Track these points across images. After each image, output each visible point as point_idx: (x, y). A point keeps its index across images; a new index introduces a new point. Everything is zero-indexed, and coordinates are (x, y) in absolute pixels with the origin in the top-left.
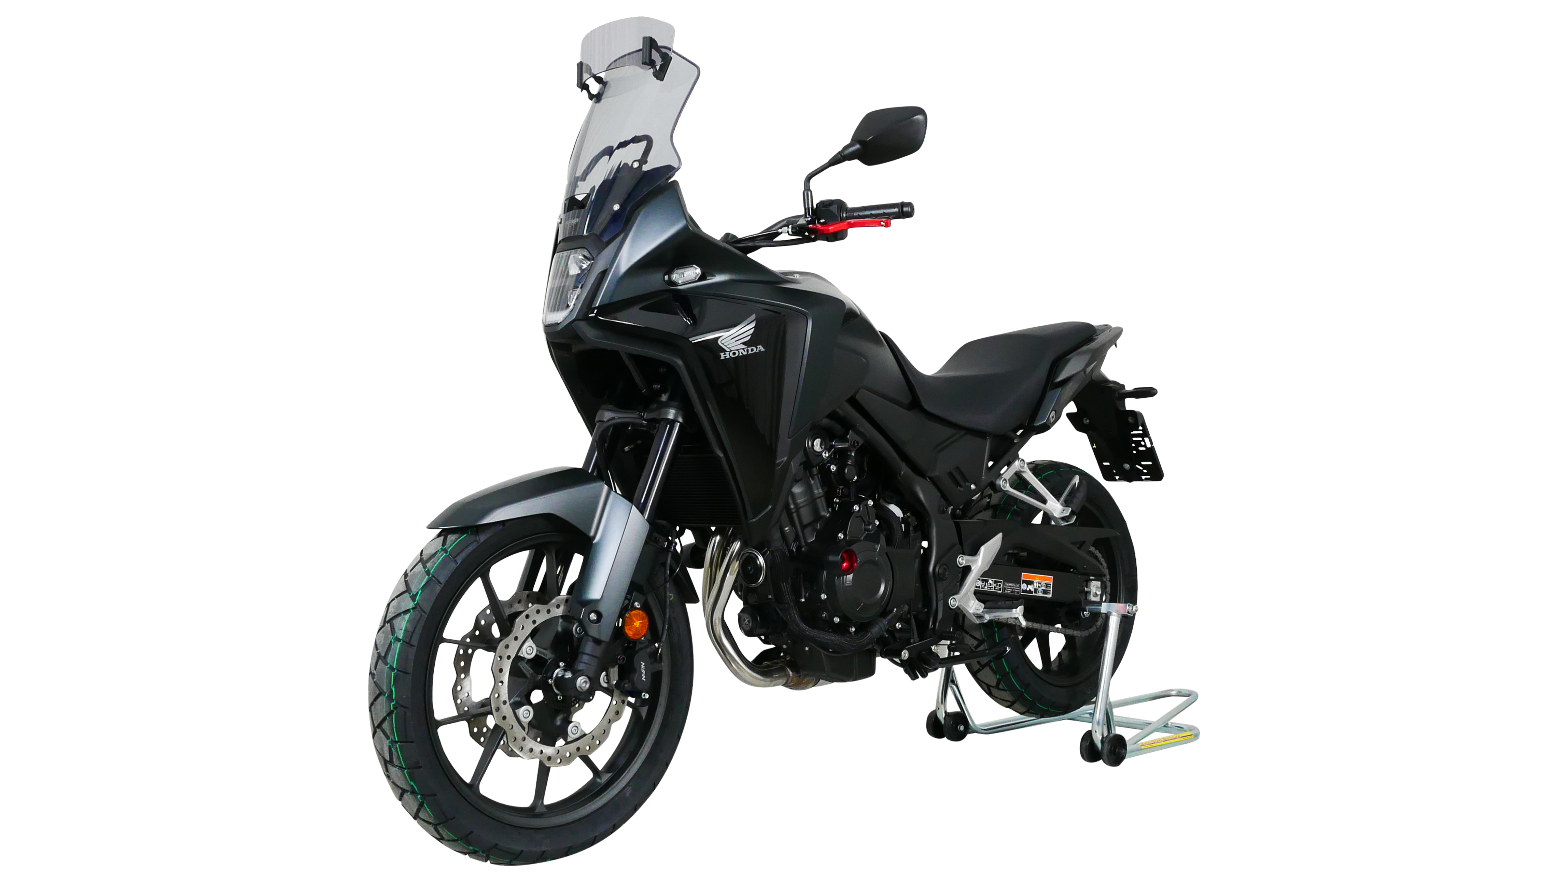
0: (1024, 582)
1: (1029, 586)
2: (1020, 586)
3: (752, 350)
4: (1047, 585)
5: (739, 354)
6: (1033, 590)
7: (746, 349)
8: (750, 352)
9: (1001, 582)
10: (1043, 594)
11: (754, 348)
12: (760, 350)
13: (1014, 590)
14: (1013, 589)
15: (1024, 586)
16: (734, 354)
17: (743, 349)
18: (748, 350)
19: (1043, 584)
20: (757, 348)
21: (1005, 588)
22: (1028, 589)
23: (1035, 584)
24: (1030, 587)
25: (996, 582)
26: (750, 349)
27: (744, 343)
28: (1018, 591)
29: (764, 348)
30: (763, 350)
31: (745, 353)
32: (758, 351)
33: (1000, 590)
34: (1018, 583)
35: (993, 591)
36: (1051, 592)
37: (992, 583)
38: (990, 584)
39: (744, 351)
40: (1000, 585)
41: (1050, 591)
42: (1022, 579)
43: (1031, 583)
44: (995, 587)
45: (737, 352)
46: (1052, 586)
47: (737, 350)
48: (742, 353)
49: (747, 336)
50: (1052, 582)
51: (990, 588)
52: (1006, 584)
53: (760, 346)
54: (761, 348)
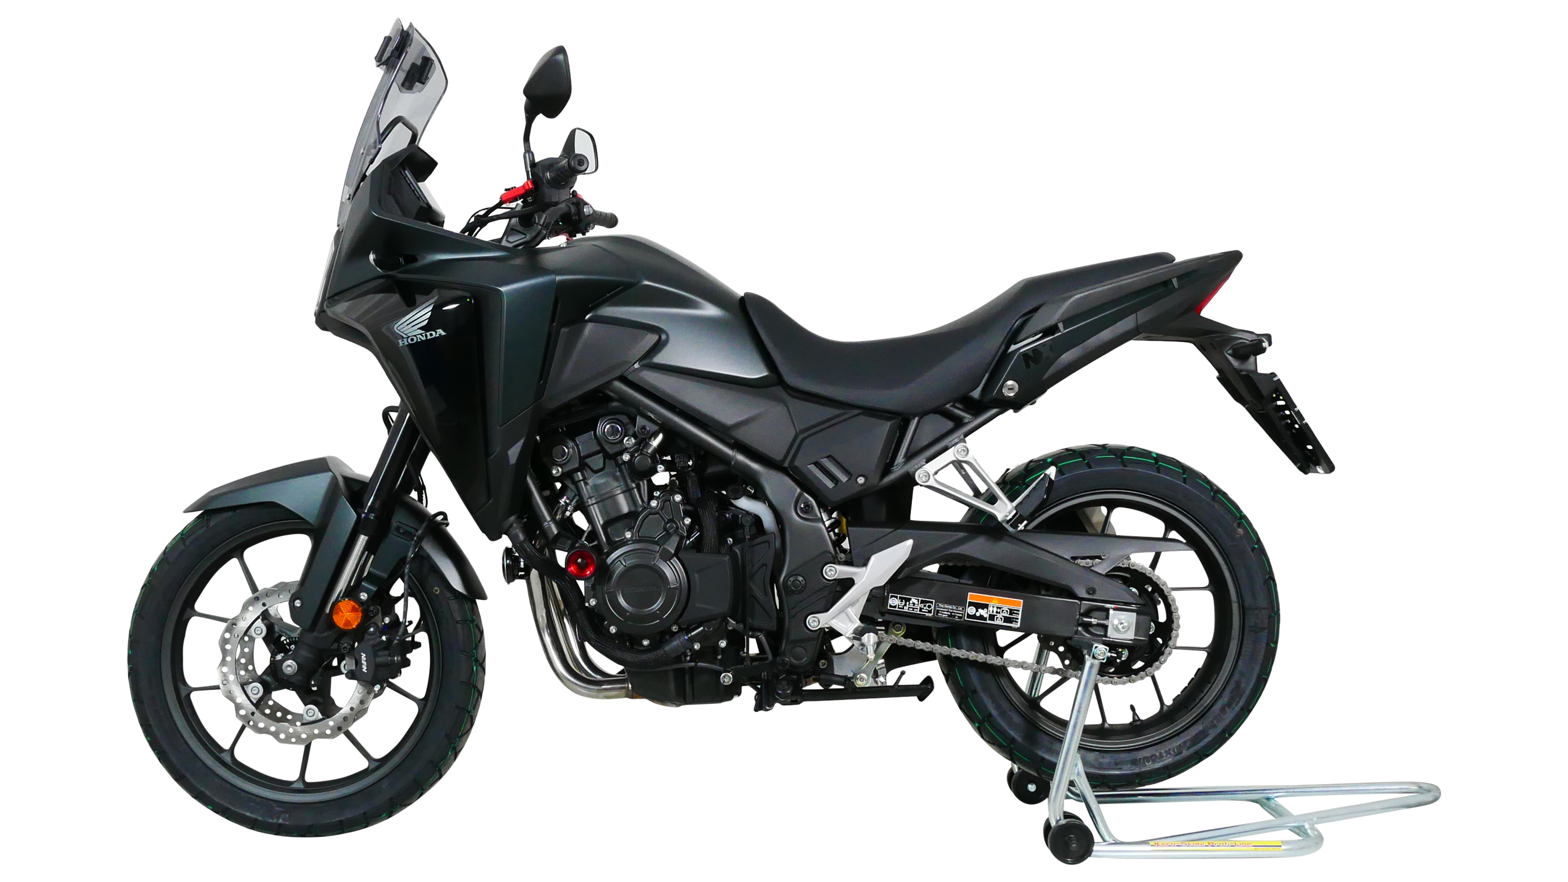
0: (971, 604)
1: (980, 610)
2: (964, 609)
3: (431, 335)
4: (1012, 612)
5: (417, 340)
6: (986, 615)
7: (424, 334)
8: (429, 337)
9: (932, 602)
10: (1004, 622)
11: (433, 333)
12: (440, 335)
13: (953, 614)
14: (951, 613)
15: (971, 610)
16: (412, 340)
17: (421, 334)
18: (426, 335)
19: (1005, 609)
20: (436, 332)
21: (938, 611)
22: (978, 614)
23: (991, 609)
24: (982, 612)
25: (922, 602)
26: (428, 334)
27: (421, 328)
28: (961, 615)
29: (445, 332)
30: (443, 333)
31: (424, 339)
32: (438, 335)
33: (930, 612)
34: (961, 606)
35: (918, 612)
36: (1019, 621)
37: (917, 603)
38: (914, 604)
39: (423, 336)
40: (929, 607)
41: (1018, 619)
42: (968, 600)
43: (985, 606)
44: (921, 609)
45: (415, 338)
46: (1020, 613)
47: (415, 336)
48: (420, 339)
49: (423, 321)
50: (1021, 608)
51: (913, 609)
52: (940, 605)
53: (440, 330)
54: (440, 332)
